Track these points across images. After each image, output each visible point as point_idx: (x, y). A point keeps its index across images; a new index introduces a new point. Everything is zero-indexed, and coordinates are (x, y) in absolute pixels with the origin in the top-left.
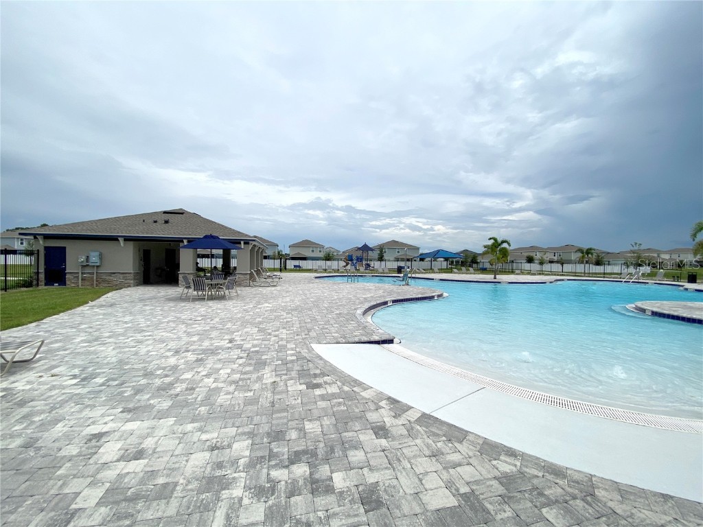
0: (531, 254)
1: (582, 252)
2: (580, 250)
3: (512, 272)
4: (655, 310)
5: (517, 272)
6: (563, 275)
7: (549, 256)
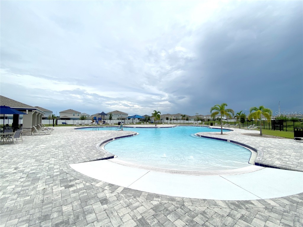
0: (168, 117)
1: (182, 116)
2: (182, 115)
3: (161, 123)
4: (202, 135)
5: (163, 123)
6: (177, 124)
7: (173, 118)
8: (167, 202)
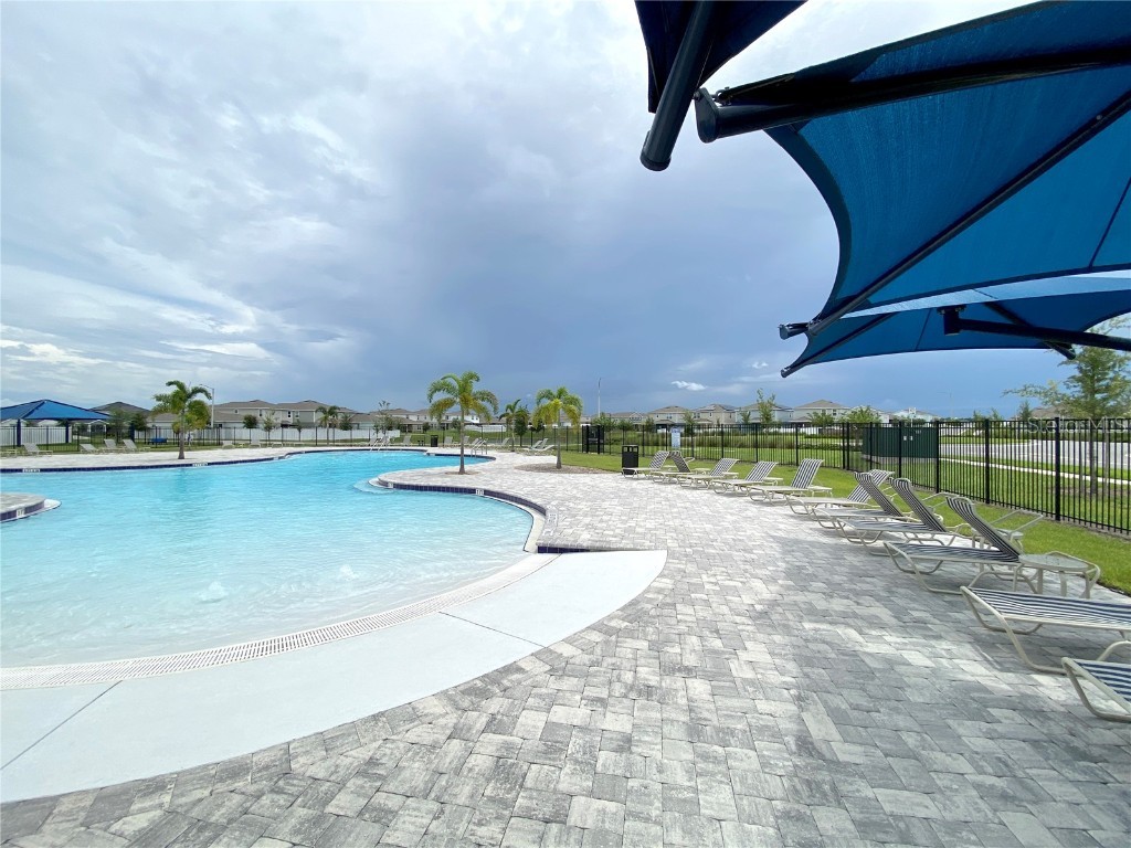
0: (253, 414)
1: (324, 412)
2: (322, 409)
3: (219, 444)
4: (396, 481)
5: (226, 443)
6: (300, 446)
7: (281, 417)
8: (207, 793)
